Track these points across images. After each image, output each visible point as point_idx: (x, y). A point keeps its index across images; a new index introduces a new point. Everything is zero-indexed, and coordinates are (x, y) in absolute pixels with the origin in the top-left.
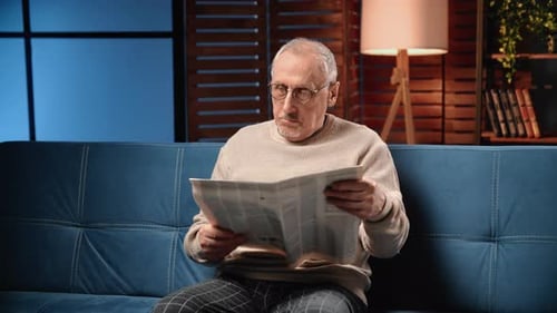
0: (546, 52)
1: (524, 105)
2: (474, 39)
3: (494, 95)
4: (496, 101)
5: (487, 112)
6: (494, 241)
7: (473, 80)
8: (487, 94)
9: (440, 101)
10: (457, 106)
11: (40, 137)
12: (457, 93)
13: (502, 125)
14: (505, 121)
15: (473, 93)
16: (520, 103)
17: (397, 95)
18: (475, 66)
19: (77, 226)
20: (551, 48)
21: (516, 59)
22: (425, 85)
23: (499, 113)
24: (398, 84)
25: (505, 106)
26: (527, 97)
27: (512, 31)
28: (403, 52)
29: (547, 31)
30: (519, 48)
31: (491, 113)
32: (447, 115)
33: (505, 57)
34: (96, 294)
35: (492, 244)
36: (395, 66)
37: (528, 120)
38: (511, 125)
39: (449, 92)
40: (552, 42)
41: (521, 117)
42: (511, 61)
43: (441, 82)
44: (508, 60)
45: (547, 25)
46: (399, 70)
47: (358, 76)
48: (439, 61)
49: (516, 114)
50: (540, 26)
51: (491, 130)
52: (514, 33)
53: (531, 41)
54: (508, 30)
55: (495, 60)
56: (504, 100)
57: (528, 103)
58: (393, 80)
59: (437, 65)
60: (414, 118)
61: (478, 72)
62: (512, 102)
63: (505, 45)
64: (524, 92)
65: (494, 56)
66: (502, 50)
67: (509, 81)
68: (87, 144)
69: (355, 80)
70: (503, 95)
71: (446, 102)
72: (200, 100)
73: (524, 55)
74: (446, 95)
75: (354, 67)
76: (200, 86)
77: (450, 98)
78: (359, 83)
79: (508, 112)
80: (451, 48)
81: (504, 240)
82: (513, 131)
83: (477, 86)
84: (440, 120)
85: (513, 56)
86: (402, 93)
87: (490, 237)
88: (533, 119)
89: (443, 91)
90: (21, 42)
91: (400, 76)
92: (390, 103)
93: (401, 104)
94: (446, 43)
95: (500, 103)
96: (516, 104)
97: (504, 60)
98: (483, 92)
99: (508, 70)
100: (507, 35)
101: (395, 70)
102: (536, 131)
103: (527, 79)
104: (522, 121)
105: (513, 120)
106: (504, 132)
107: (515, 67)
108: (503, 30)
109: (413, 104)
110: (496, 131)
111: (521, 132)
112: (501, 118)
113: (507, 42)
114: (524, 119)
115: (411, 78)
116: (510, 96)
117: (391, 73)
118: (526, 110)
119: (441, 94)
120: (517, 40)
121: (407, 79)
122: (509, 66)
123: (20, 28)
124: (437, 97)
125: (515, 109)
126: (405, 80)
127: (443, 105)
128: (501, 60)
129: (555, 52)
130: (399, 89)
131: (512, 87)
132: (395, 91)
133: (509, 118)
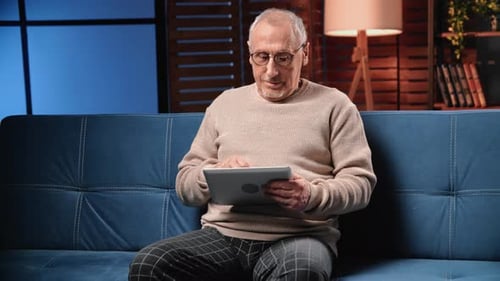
0: (491, 30)
1: (471, 78)
2: (425, 20)
3: (445, 70)
4: (446, 75)
5: (438, 85)
6: (453, 195)
7: (425, 58)
8: (438, 69)
9: (395, 76)
10: (411, 81)
11: (36, 112)
12: (411, 69)
13: (452, 97)
14: (455, 92)
15: (426, 69)
16: (468, 77)
17: (358, 72)
18: (426, 45)
19: (78, 190)
20: (494, 27)
21: (464, 37)
22: (382, 63)
23: (449, 85)
24: (358, 62)
25: (454, 79)
26: (474, 71)
27: (459, 12)
28: (363, 33)
29: (491, 12)
30: (466, 27)
31: (442, 85)
32: (402, 90)
33: (453, 36)
34: (97, 250)
35: (451, 197)
36: (355, 45)
37: (475, 92)
38: (460, 96)
39: (403, 69)
40: (495, 21)
41: (468, 89)
42: (459, 39)
43: (396, 59)
44: (457, 38)
45: (490, 6)
46: (359, 49)
47: (322, 57)
48: (395, 41)
49: (465, 86)
50: (485, 7)
51: (442, 101)
52: (462, 14)
53: (477, 20)
54: (456, 11)
55: (445, 39)
56: (454, 73)
57: (475, 76)
58: (354, 58)
59: (393, 45)
60: (374, 92)
61: (430, 50)
62: (461, 75)
63: (453, 25)
64: (471, 66)
65: (444, 35)
66: (451, 29)
67: (458, 57)
68: (85, 116)
69: (319, 60)
70: (452, 70)
71: (401, 77)
72: (182, 79)
73: (470, 33)
74: (401, 72)
75: (318, 48)
76: (181, 66)
77: (404, 74)
78: (322, 63)
79: (457, 85)
80: (405, 29)
81: (461, 194)
82: (462, 101)
83: (429, 63)
84: (396, 94)
85: (460, 34)
86: (362, 70)
87: (449, 191)
88: (479, 90)
89: (398, 68)
90: (17, 30)
91: (360, 55)
92: (351, 79)
93: (362, 80)
94: (400, 24)
95: (450, 77)
96: (465, 77)
97: (453, 38)
98: (435, 67)
99: (456, 47)
100: (456, 15)
101: (356, 49)
102: (482, 101)
103: (473, 55)
104: (470, 93)
105: (462, 92)
106: (454, 102)
107: (463, 44)
108: (452, 11)
109: (373, 80)
110: (446, 101)
111: (469, 102)
112: (451, 90)
113: (456, 22)
114: (472, 91)
115: (370, 57)
116: (459, 70)
117: (352, 52)
118: (473, 83)
119: (396, 71)
120: (464, 20)
121: (366, 56)
122: (457, 43)
123: (16, 17)
124: (393, 73)
125: (463, 82)
126: (364, 58)
127: (398, 80)
128: (449, 38)
129: (498, 30)
130: (359, 66)
131: (460, 63)
132: (356, 68)
133: (458, 89)
